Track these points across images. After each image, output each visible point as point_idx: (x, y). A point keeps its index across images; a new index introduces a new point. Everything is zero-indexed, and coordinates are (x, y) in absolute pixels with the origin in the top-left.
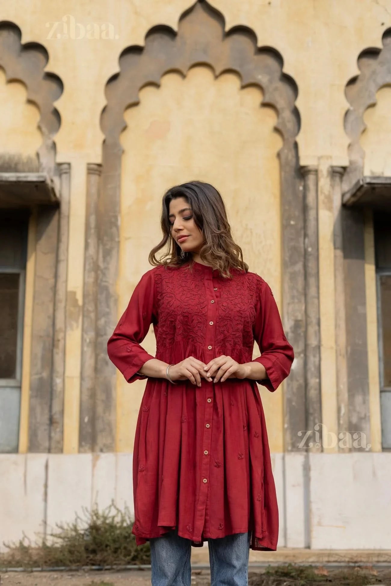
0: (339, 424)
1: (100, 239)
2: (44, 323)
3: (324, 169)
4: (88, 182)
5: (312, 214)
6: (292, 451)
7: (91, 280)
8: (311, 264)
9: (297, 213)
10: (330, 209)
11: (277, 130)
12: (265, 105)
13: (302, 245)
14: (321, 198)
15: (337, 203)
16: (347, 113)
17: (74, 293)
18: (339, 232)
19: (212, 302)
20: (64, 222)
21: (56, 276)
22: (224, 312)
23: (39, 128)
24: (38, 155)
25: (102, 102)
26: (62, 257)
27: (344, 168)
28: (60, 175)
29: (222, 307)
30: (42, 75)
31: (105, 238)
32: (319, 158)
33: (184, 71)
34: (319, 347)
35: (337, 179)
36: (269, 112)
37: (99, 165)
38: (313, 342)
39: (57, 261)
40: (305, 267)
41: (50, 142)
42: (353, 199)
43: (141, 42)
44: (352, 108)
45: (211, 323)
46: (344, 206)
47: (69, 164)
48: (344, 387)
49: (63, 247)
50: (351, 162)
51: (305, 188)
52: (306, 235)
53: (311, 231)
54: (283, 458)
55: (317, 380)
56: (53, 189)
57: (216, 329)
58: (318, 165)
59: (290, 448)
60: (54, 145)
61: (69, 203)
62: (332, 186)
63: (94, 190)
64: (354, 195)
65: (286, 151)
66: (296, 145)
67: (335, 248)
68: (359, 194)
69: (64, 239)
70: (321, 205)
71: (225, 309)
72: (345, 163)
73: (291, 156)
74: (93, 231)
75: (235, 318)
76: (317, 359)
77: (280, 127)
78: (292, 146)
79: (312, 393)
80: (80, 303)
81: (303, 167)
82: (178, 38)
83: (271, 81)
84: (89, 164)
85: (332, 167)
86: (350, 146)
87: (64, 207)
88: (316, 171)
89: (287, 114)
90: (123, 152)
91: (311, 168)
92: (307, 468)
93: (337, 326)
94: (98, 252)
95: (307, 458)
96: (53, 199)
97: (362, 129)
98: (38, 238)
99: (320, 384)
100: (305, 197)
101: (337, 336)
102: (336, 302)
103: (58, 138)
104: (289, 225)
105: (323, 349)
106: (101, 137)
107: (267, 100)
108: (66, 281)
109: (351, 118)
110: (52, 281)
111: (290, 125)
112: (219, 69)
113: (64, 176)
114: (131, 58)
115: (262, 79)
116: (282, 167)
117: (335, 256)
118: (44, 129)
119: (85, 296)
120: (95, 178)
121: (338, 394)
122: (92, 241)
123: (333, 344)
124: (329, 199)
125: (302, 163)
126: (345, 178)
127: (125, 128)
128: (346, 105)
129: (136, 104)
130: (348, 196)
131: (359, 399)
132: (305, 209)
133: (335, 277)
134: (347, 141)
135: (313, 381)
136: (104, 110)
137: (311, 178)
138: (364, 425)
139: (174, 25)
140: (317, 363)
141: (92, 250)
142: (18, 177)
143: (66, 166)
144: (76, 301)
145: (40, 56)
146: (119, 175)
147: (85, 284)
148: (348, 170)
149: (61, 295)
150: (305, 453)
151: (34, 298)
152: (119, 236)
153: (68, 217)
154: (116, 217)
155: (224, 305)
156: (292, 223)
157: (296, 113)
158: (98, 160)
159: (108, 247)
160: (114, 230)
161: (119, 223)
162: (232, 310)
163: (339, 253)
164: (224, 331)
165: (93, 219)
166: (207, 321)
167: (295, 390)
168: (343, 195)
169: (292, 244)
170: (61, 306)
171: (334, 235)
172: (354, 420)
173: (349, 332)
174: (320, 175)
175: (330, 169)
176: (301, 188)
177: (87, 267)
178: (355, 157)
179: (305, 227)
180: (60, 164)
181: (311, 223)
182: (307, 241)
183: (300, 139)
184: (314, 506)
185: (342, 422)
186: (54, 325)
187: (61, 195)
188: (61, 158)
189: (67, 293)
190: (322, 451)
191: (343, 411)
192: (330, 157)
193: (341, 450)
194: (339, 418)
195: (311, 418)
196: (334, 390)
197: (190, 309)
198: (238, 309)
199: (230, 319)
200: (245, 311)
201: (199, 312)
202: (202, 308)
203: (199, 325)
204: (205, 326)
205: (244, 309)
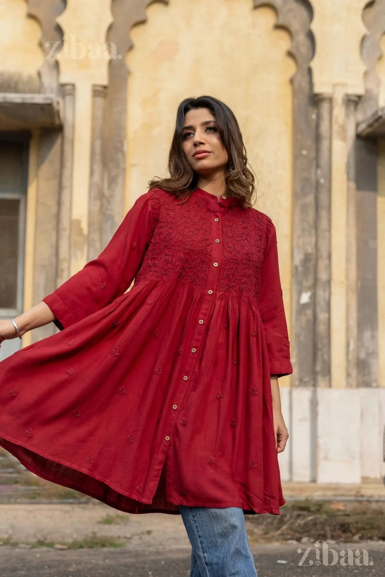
0: (348, 360)
1: (105, 164)
2: (46, 251)
3: (339, 97)
4: (94, 105)
5: (325, 144)
6: (299, 386)
7: (96, 208)
8: (323, 196)
9: (309, 142)
10: (344, 139)
11: (290, 54)
12: (279, 27)
13: (313, 176)
14: (335, 128)
15: (351, 133)
16: (364, 39)
17: (79, 222)
18: (353, 164)
19: (217, 241)
20: (67, 147)
21: (59, 204)
22: (230, 254)
23: (40, 45)
24: (39, 74)
25: (108, 20)
26: (66, 183)
27: (360, 97)
28: (64, 97)
29: (227, 248)
31: (111, 165)
32: (334, 86)
34: (329, 282)
35: (352, 108)
36: (283, 34)
37: (105, 87)
38: (323, 276)
39: (60, 188)
40: (317, 199)
41: (52, 61)
42: (369, 130)
44: (368, 34)
45: (216, 265)
46: (359, 137)
47: (73, 85)
48: (353, 323)
49: (66, 172)
50: (367, 91)
51: (319, 117)
52: (318, 166)
53: (323, 161)
54: (290, 393)
55: (327, 315)
56: (58, 113)
57: (220, 272)
58: (334, 92)
59: (297, 383)
60: (57, 64)
61: (73, 126)
62: (347, 115)
63: (99, 113)
64: (370, 126)
65: (299, 77)
66: (310, 71)
67: (349, 180)
68: (376, 125)
69: (68, 164)
70: (335, 136)
71: (231, 251)
72: (360, 91)
73: (304, 82)
74: (98, 157)
75: (242, 261)
76: (327, 294)
77: (294, 51)
78: (305, 71)
79: (321, 328)
80: (85, 231)
81: (317, 95)
83: (285, 4)
84: (94, 86)
85: (347, 96)
86: (366, 74)
87: (67, 131)
88: (331, 100)
89: (301, 38)
90: (129, 73)
91: (325, 96)
92: (314, 404)
93: (348, 261)
94: (102, 179)
95: (315, 393)
96: (57, 122)
97: (378, 55)
98: (40, 163)
99: (329, 319)
100: (318, 126)
101: (347, 271)
102: (347, 236)
104: (301, 155)
105: (333, 284)
107: (281, 22)
108: (71, 209)
109: (367, 44)
110: (54, 209)
111: (304, 49)
113: (68, 98)
116: (295, 94)
117: (348, 189)
119: (90, 224)
120: (100, 101)
121: (348, 329)
122: (98, 168)
123: (343, 278)
124: (343, 129)
125: (318, 89)
126: (360, 107)
127: (131, 48)
128: (363, 30)
129: (142, 22)
130: (363, 127)
131: (367, 334)
132: (318, 138)
133: (348, 210)
134: (362, 68)
135: (322, 316)
136: (110, 28)
137: (325, 106)
138: (372, 361)
140: (327, 298)
141: (97, 177)
142: (24, 99)
143: (70, 87)
144: (81, 230)
146: (125, 99)
147: (90, 213)
148: (363, 99)
149: (65, 223)
150: (311, 388)
151: (36, 225)
152: (124, 162)
153: (72, 141)
154: (122, 143)
156: (304, 153)
157: (311, 36)
158: (104, 81)
159: (113, 174)
160: (120, 156)
161: (125, 148)
162: (239, 252)
163: (353, 185)
164: (230, 274)
165: (98, 144)
166: (211, 261)
167: (303, 324)
168: (357, 125)
169: (304, 175)
170: (65, 234)
171: (348, 166)
172: (363, 355)
173: (359, 267)
174: (334, 104)
175: (345, 98)
176: (314, 116)
177: (93, 195)
178: (371, 85)
179: (317, 158)
180: (63, 85)
181: (324, 154)
182: (319, 172)
183: (314, 64)
184: (321, 441)
185: (350, 357)
186: (57, 254)
187: (65, 117)
188: (64, 79)
189: (71, 222)
190: (330, 386)
191: (352, 346)
192: (345, 85)
193: (349, 385)
194: (347, 353)
195: (320, 353)
196: (344, 325)
197: (193, 246)
198: (245, 251)
199: (236, 261)
200: (253, 255)
201: (203, 250)
202: (206, 246)
203: (201, 265)
204: (208, 268)
205: (252, 252)
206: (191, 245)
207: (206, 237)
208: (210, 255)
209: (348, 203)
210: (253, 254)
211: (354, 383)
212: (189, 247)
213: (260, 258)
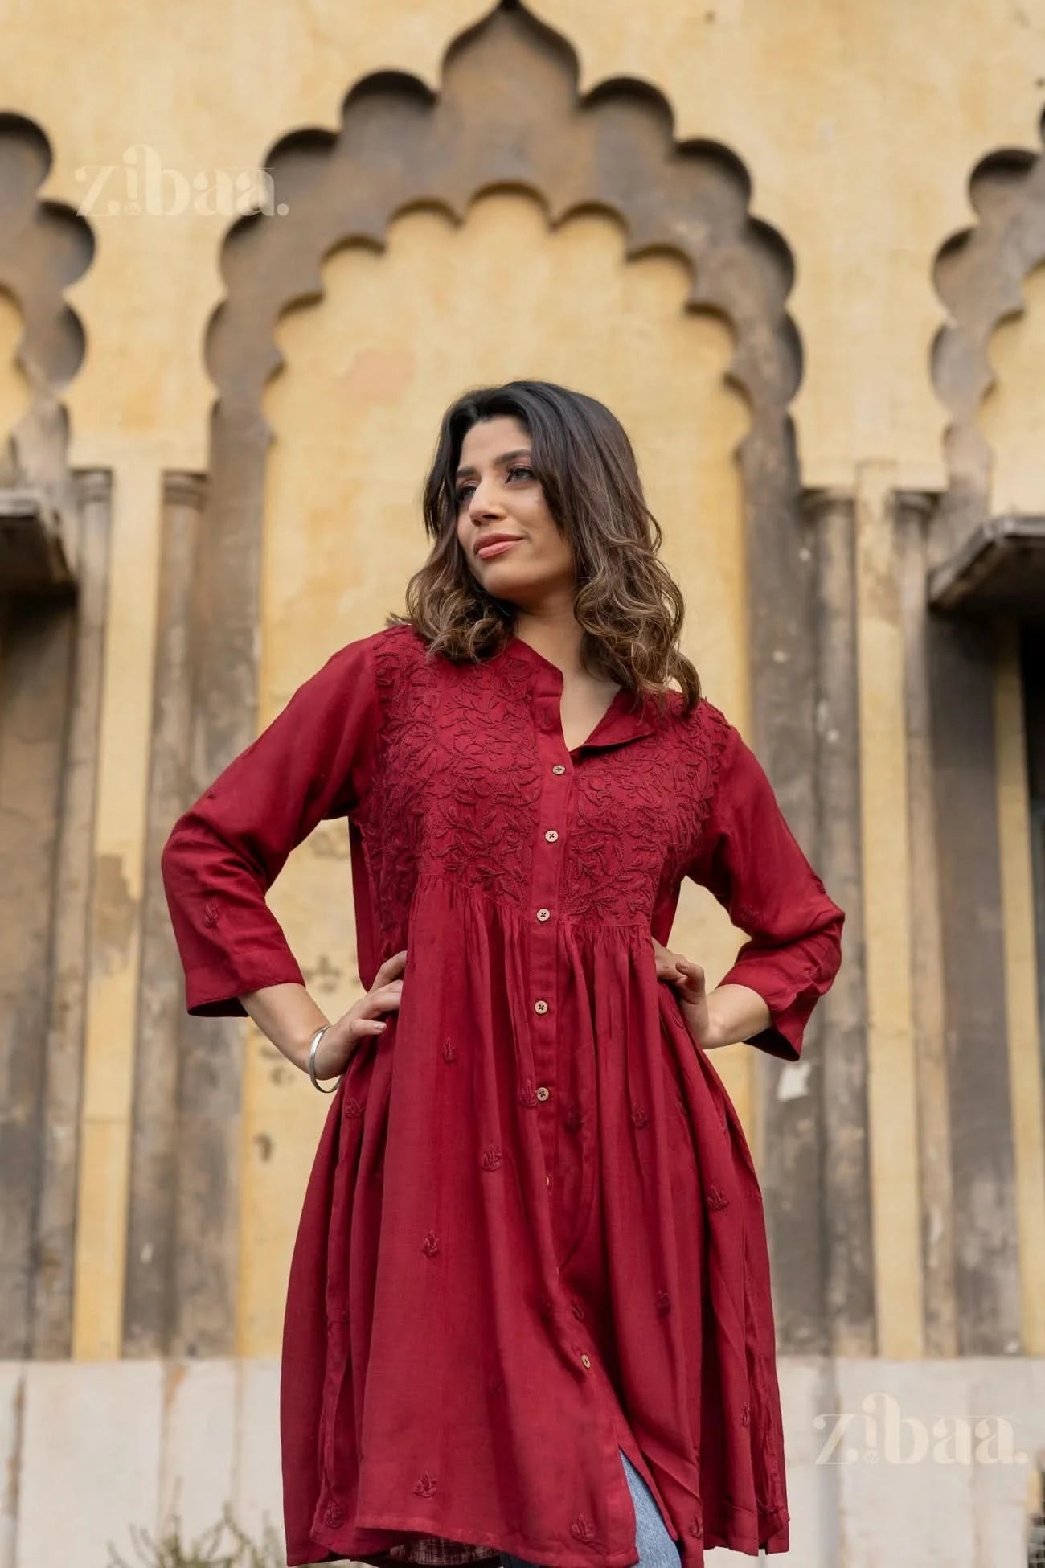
0: (926, 1268)
1: (197, 699)
2: (21, 951)
3: (874, 497)
4: (166, 529)
5: (837, 631)
8: (837, 782)
9: (793, 628)
10: (893, 615)
11: (733, 383)
12: (699, 309)
13: (808, 724)
14: (866, 583)
15: (913, 598)
16: (940, 339)
17: (115, 863)
18: (919, 685)
19: (559, 770)
20: (88, 647)
21: (60, 810)
22: (596, 808)
23: (19, 365)
24: (13, 445)
25: (212, 291)
26: (81, 750)
27: (934, 497)
28: (80, 506)
29: (588, 791)
30: (29, 210)
31: (215, 697)
32: (861, 466)
33: (458, 206)
34: (861, 1033)
35: (913, 529)
36: (709, 332)
37: (199, 477)
38: (842, 1016)
39: (65, 764)
40: (817, 787)
41: (50, 408)
42: (963, 587)
43: (328, 118)
44: (953, 324)
45: (552, 836)
46: (936, 609)
47: (108, 473)
48: (939, 1155)
49: (83, 720)
50: (954, 481)
51: (819, 554)
52: (819, 695)
53: (834, 681)
55: (858, 1134)
56: (58, 544)
57: (567, 858)
58: (858, 485)
60: (63, 416)
61: (106, 588)
62: (900, 549)
63: (182, 551)
64: (964, 574)
65: (759, 445)
66: (789, 428)
67: (909, 734)
68: (981, 570)
69: (87, 696)
70: (865, 606)
71: (599, 800)
72: (934, 479)
73: (774, 460)
74: (176, 674)
75: (629, 830)
76: (857, 1069)
77: (743, 374)
78: (778, 431)
79: (843, 1173)
80: (135, 889)
81: (810, 493)
82: (440, 113)
83: (714, 241)
84: (168, 474)
85: (898, 493)
86: (949, 433)
87: (89, 602)
88: (849, 506)
89: (763, 338)
90: (272, 440)
91: (834, 494)
93: (915, 968)
94: (190, 739)
95: (828, 1373)
96: (58, 575)
97: (984, 382)
99: (865, 1145)
100: (815, 582)
101: (916, 998)
102: (913, 895)
103: (76, 394)
104: (770, 663)
105: (874, 1039)
106: (205, 393)
107: (704, 293)
108: (92, 826)
109: (952, 351)
110: (46, 826)
111: (771, 370)
112: (560, 203)
113: (92, 509)
114: (301, 167)
115: (690, 233)
116: (750, 491)
117: (910, 758)
118: (34, 368)
119: (150, 871)
120: (184, 516)
121: (922, 1176)
122: (176, 705)
123: (904, 1022)
124: (890, 586)
125: (811, 477)
126: (936, 526)
127: (278, 370)
128: (936, 314)
129: (310, 301)
130: (944, 579)
131: (984, 1191)
132: (815, 615)
133: (910, 818)
134: (939, 417)
135: (844, 1136)
136: (218, 316)
137: (835, 527)
138: (1002, 1274)
139: (428, 71)
140: (857, 1081)
141: (172, 732)
143: (98, 479)
144: (123, 885)
145: (27, 155)
146: (260, 511)
147: (150, 833)
148: (944, 503)
149: (75, 865)
150: (819, 1360)
152: (255, 690)
153: (103, 631)
154: (247, 634)
155: (595, 788)
156: (780, 656)
157: (790, 334)
158: (196, 459)
159: (223, 722)
160: (242, 671)
161: (257, 650)
162: (621, 805)
163: (921, 748)
164: (594, 867)
165: (177, 638)
166: (538, 827)
167: (790, 1164)
168: (930, 577)
169: (779, 719)
170: (74, 900)
171: (908, 695)
172: (972, 1257)
173: (951, 986)
174: (861, 515)
175: (892, 499)
176: (805, 555)
177: (159, 783)
178: (967, 466)
179: (816, 671)
180: (80, 473)
181: (836, 660)
182: (823, 710)
183: (802, 409)
184: (852, 1526)
185: (934, 1262)
186: (50, 958)
187: (81, 564)
188: (82, 454)
189: (93, 861)
190: (875, 1352)
191: (938, 1227)
192: (890, 464)
193: (932, 1348)
194: (925, 1250)
195: (840, 1250)
196: (910, 1163)
197: (483, 782)
198: (640, 802)
199: (614, 831)
200: (663, 814)
201: (513, 797)
202: (522, 785)
203: (509, 839)
204: (532, 847)
205: (661, 807)
206: (477, 780)
207: (522, 761)
208: (534, 811)
209: (910, 797)
210: (662, 810)
211: (949, 1341)
212: (472, 786)
213: (684, 825)
